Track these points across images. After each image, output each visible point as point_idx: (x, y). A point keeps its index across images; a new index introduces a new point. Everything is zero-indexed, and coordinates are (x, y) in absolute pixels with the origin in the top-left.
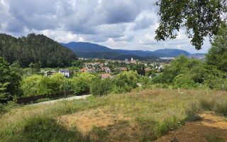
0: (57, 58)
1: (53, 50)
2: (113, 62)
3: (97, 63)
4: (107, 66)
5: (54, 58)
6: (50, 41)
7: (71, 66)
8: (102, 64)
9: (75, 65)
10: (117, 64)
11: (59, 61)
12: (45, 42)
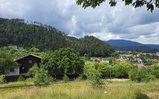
0: (101, 51)
1: (99, 45)
2: (145, 54)
3: (130, 55)
4: (139, 57)
5: (99, 51)
6: (97, 40)
7: (110, 56)
8: (135, 56)
9: (113, 56)
10: (148, 56)
11: (102, 53)
12: (94, 41)
